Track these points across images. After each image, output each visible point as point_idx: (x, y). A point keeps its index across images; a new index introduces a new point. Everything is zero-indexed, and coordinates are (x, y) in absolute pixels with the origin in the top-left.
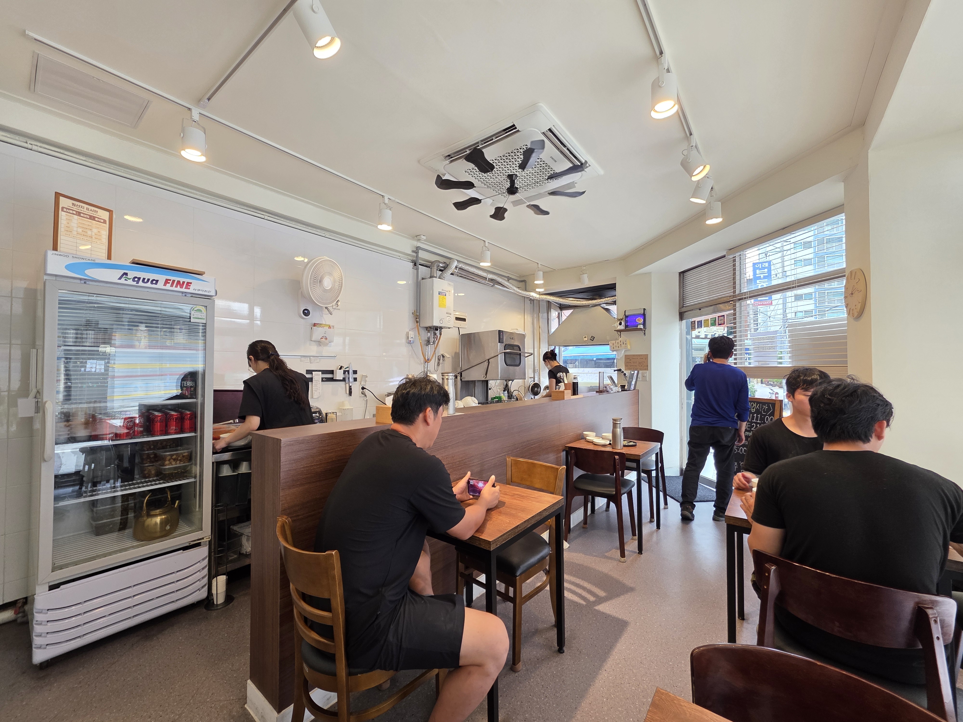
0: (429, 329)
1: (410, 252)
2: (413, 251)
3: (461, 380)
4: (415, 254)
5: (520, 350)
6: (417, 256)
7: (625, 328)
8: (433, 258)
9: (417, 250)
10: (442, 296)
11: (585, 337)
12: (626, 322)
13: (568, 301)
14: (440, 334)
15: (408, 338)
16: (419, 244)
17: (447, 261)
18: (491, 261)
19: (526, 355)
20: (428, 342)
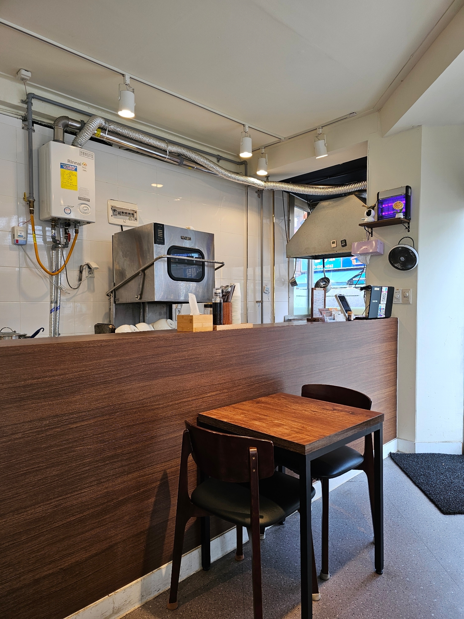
0: (55, 222)
1: (16, 102)
2: (23, 102)
3: (115, 302)
4: (25, 106)
5: (203, 258)
6: (28, 109)
7: (378, 220)
8: (57, 112)
9: (29, 99)
10: (67, 171)
11: (333, 243)
12: (380, 211)
13: (317, 190)
14: (77, 232)
15: (13, 236)
16: (30, 90)
17: (85, 119)
18: (136, 111)
19: (217, 266)
20: (55, 244)
